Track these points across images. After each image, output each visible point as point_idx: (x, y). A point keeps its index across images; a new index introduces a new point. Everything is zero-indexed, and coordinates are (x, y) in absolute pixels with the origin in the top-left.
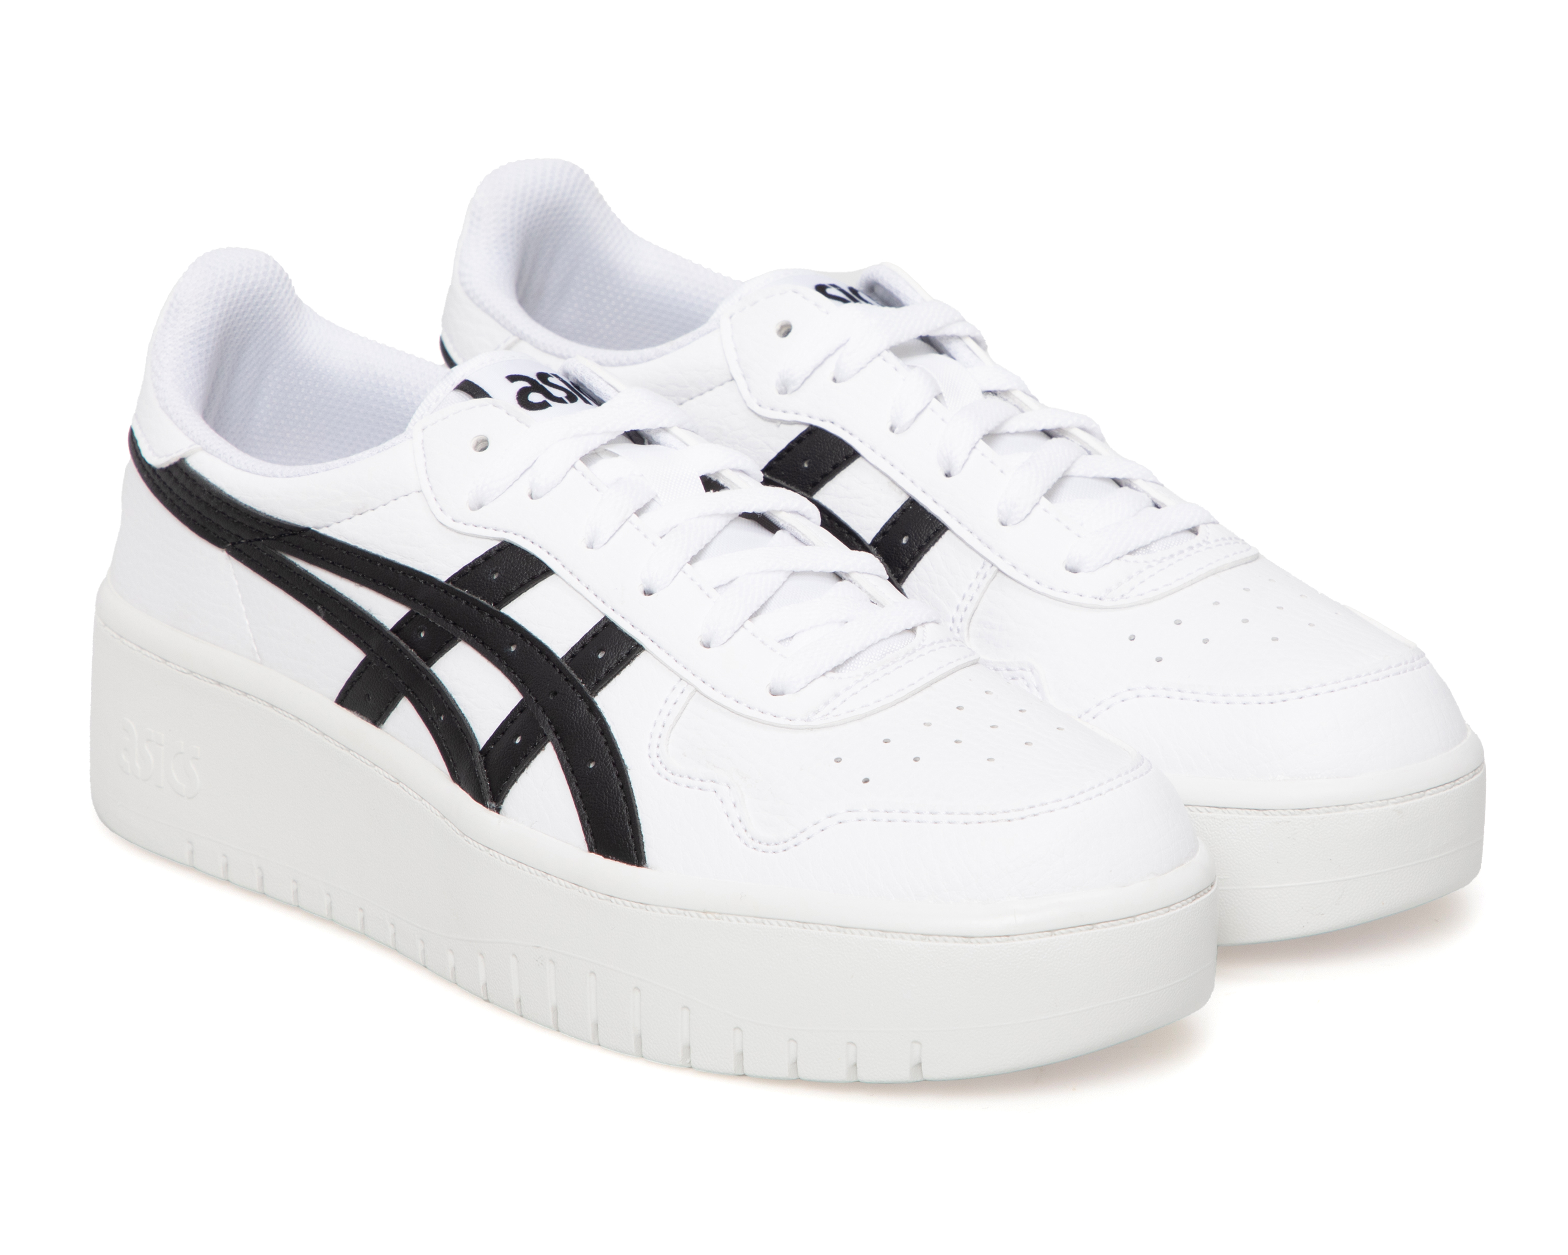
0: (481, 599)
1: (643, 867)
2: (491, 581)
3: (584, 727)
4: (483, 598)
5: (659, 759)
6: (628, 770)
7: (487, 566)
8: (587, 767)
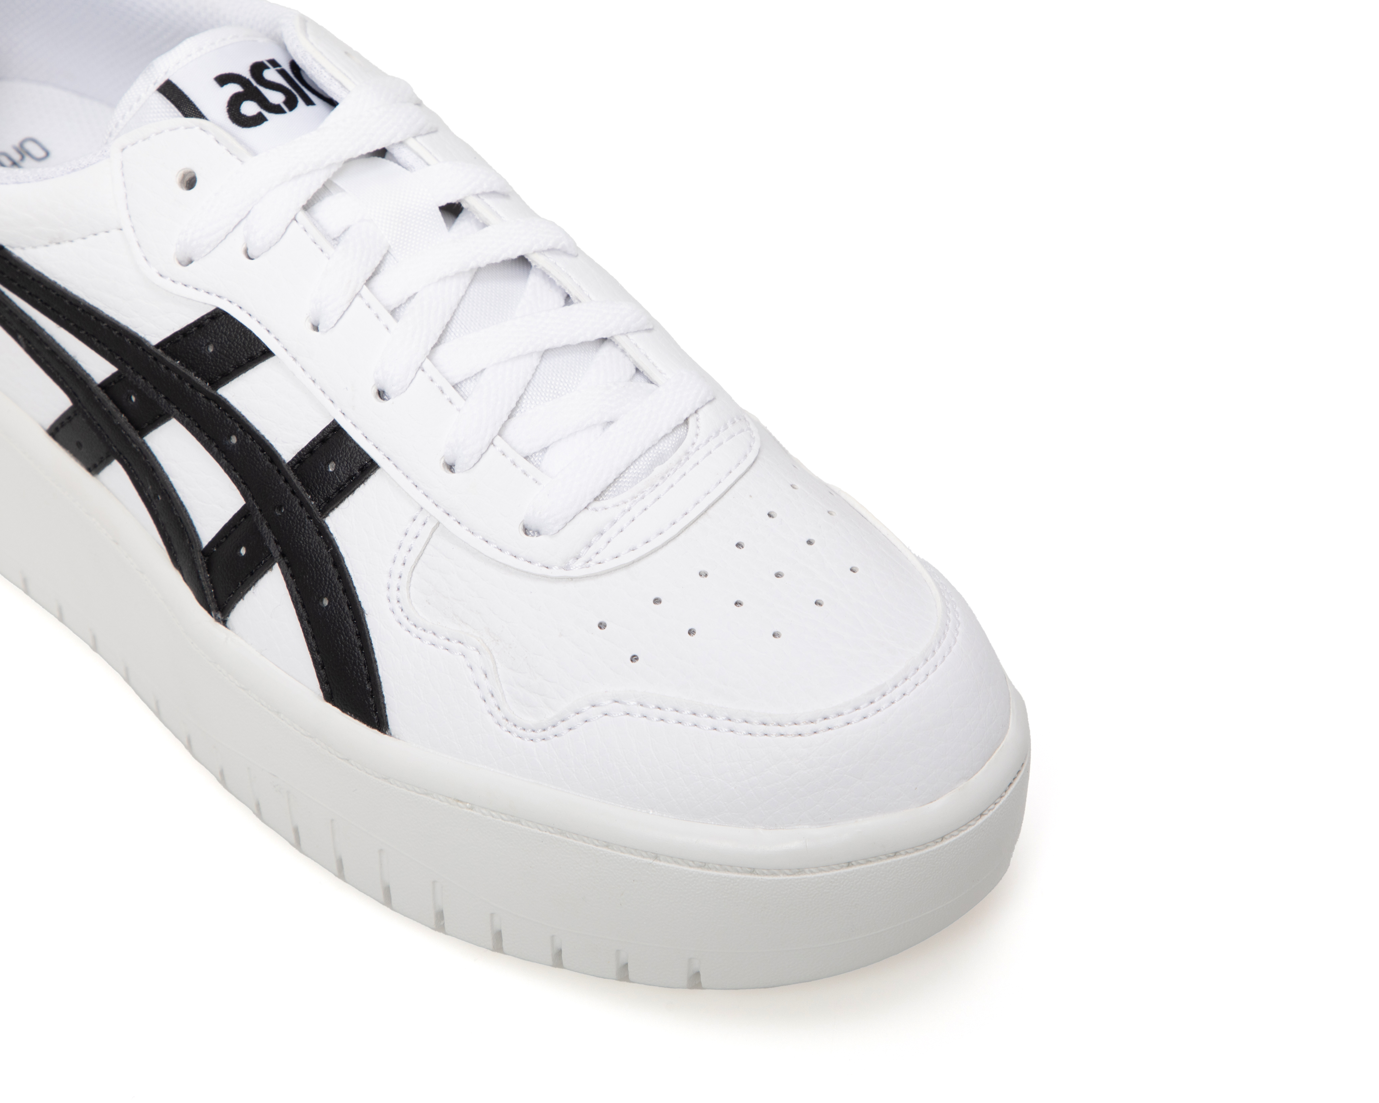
0: (195, 375)
1: (385, 734)
2: (205, 355)
3: (315, 556)
4: (196, 375)
5: (399, 605)
6: (366, 615)
7: (199, 336)
8: (320, 605)
